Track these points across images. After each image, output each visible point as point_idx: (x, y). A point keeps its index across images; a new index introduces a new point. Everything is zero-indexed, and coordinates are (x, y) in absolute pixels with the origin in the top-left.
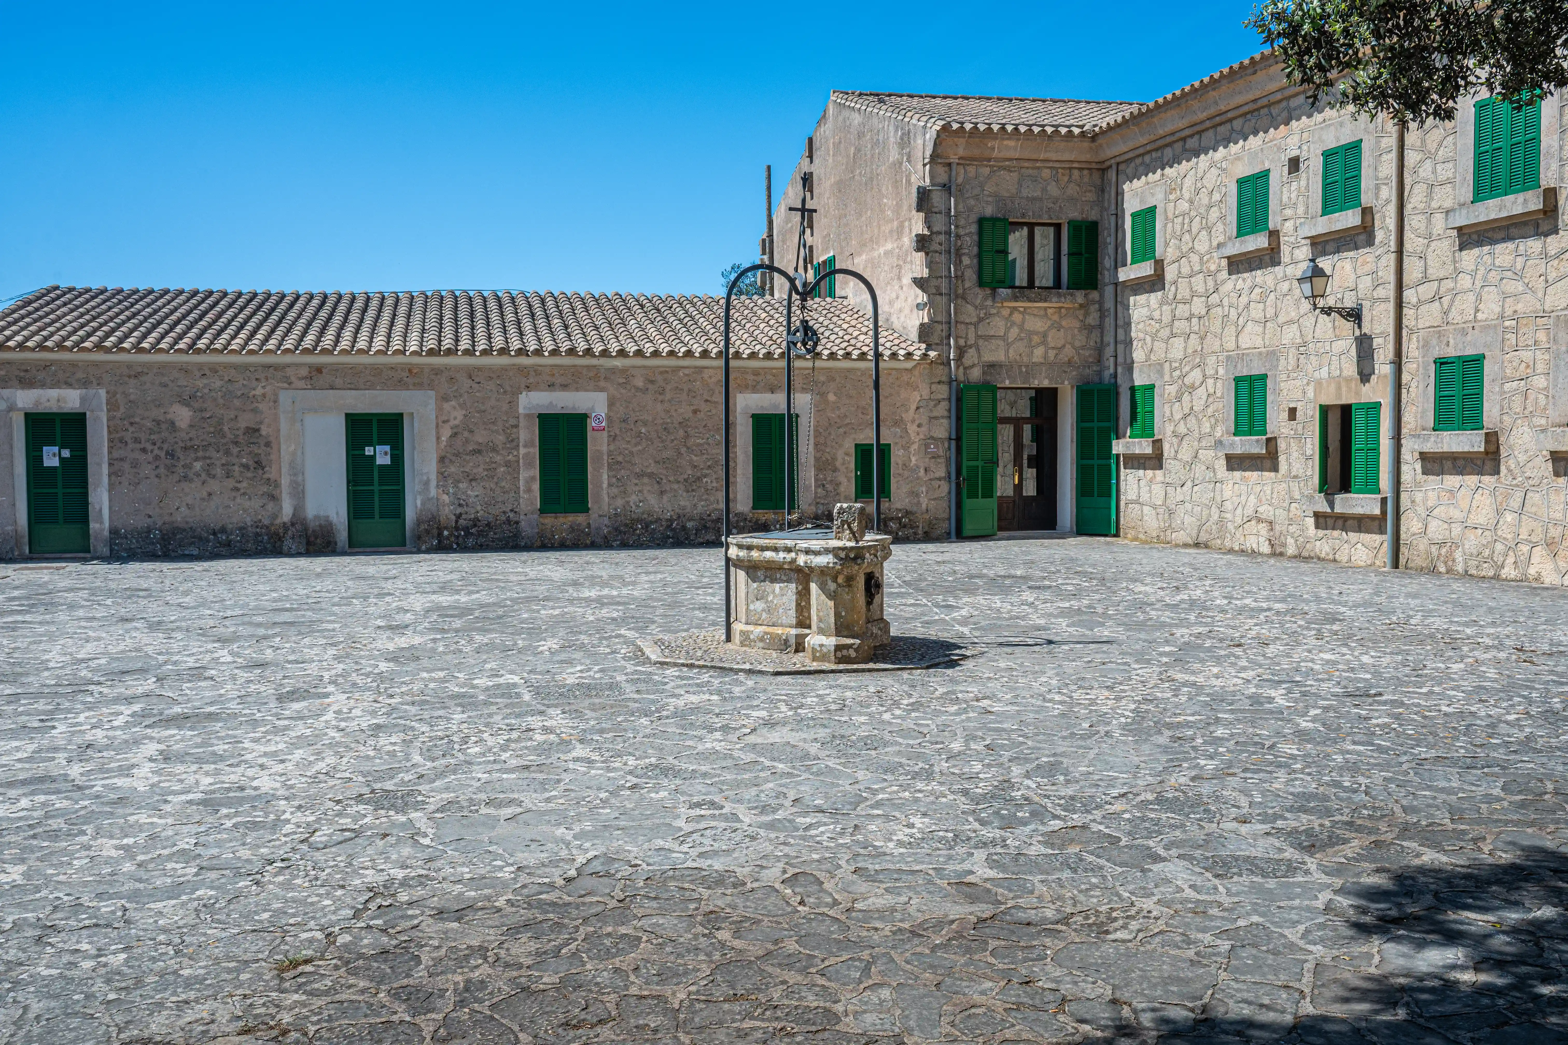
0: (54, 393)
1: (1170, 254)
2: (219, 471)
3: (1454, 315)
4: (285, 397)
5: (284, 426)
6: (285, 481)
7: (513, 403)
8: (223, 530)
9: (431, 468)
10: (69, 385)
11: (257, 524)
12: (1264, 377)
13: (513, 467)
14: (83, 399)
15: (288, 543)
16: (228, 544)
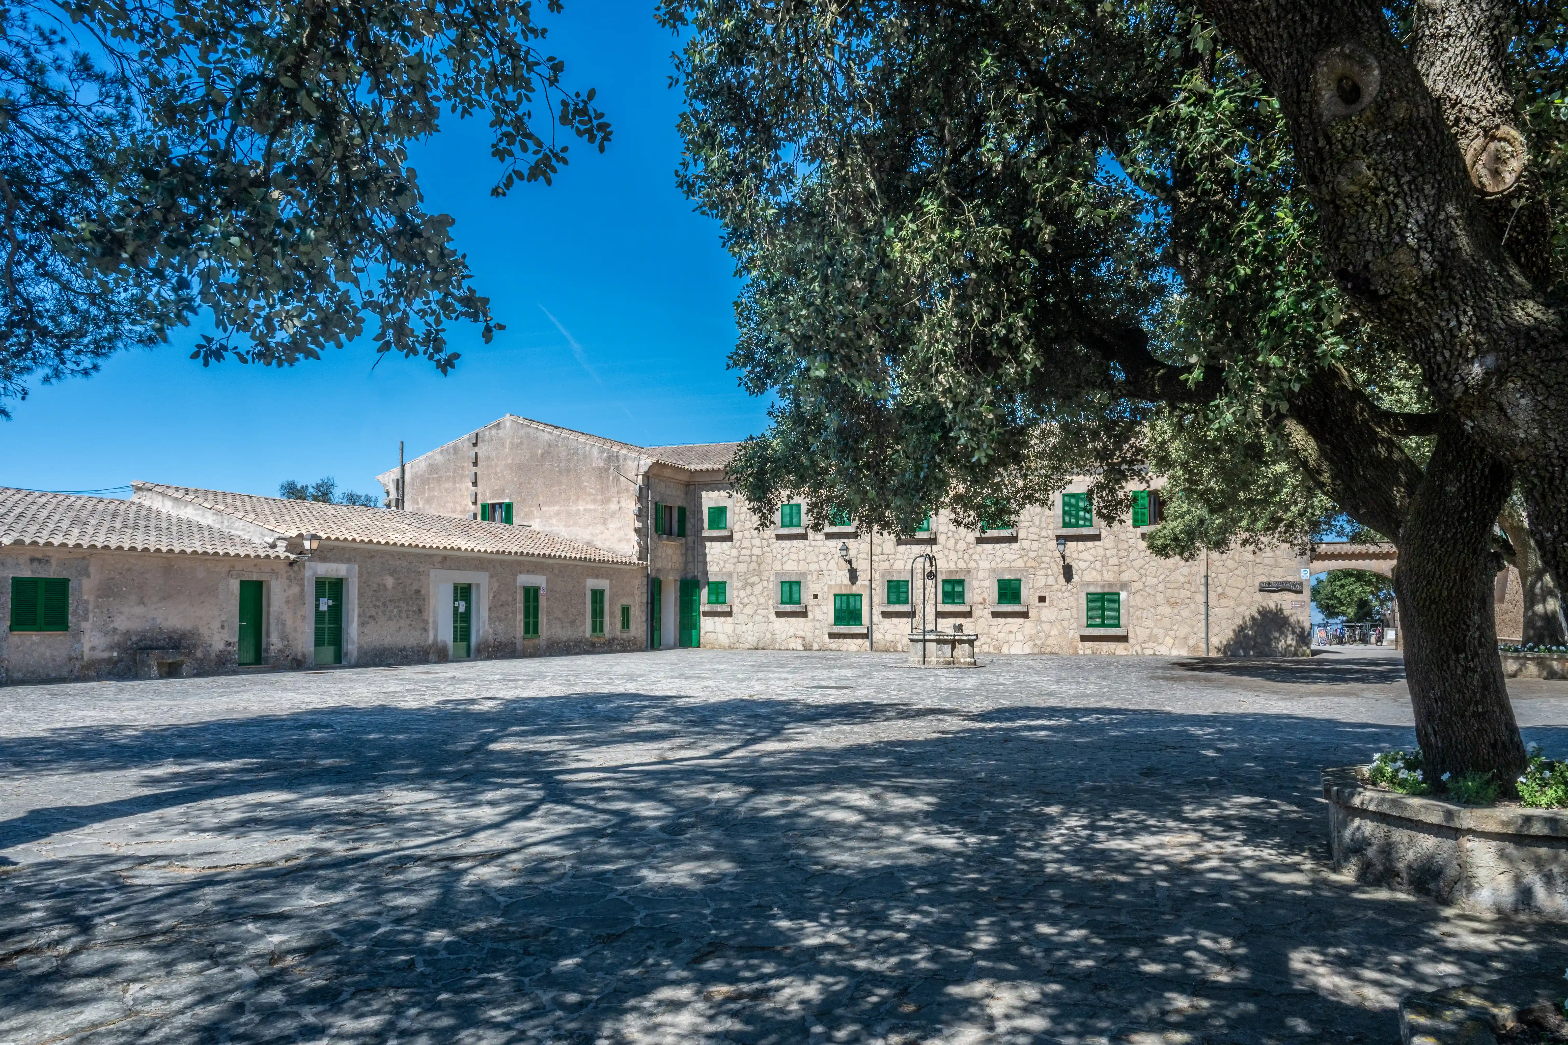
0: (334, 566)
1: (736, 528)
2: (404, 615)
3: (896, 566)
4: (433, 573)
5: (431, 589)
6: (431, 621)
7: (515, 580)
8: (404, 649)
9: (484, 613)
10: (342, 562)
11: (418, 645)
12: (799, 583)
13: (514, 613)
14: (348, 571)
15: (432, 657)
16: (406, 657)
